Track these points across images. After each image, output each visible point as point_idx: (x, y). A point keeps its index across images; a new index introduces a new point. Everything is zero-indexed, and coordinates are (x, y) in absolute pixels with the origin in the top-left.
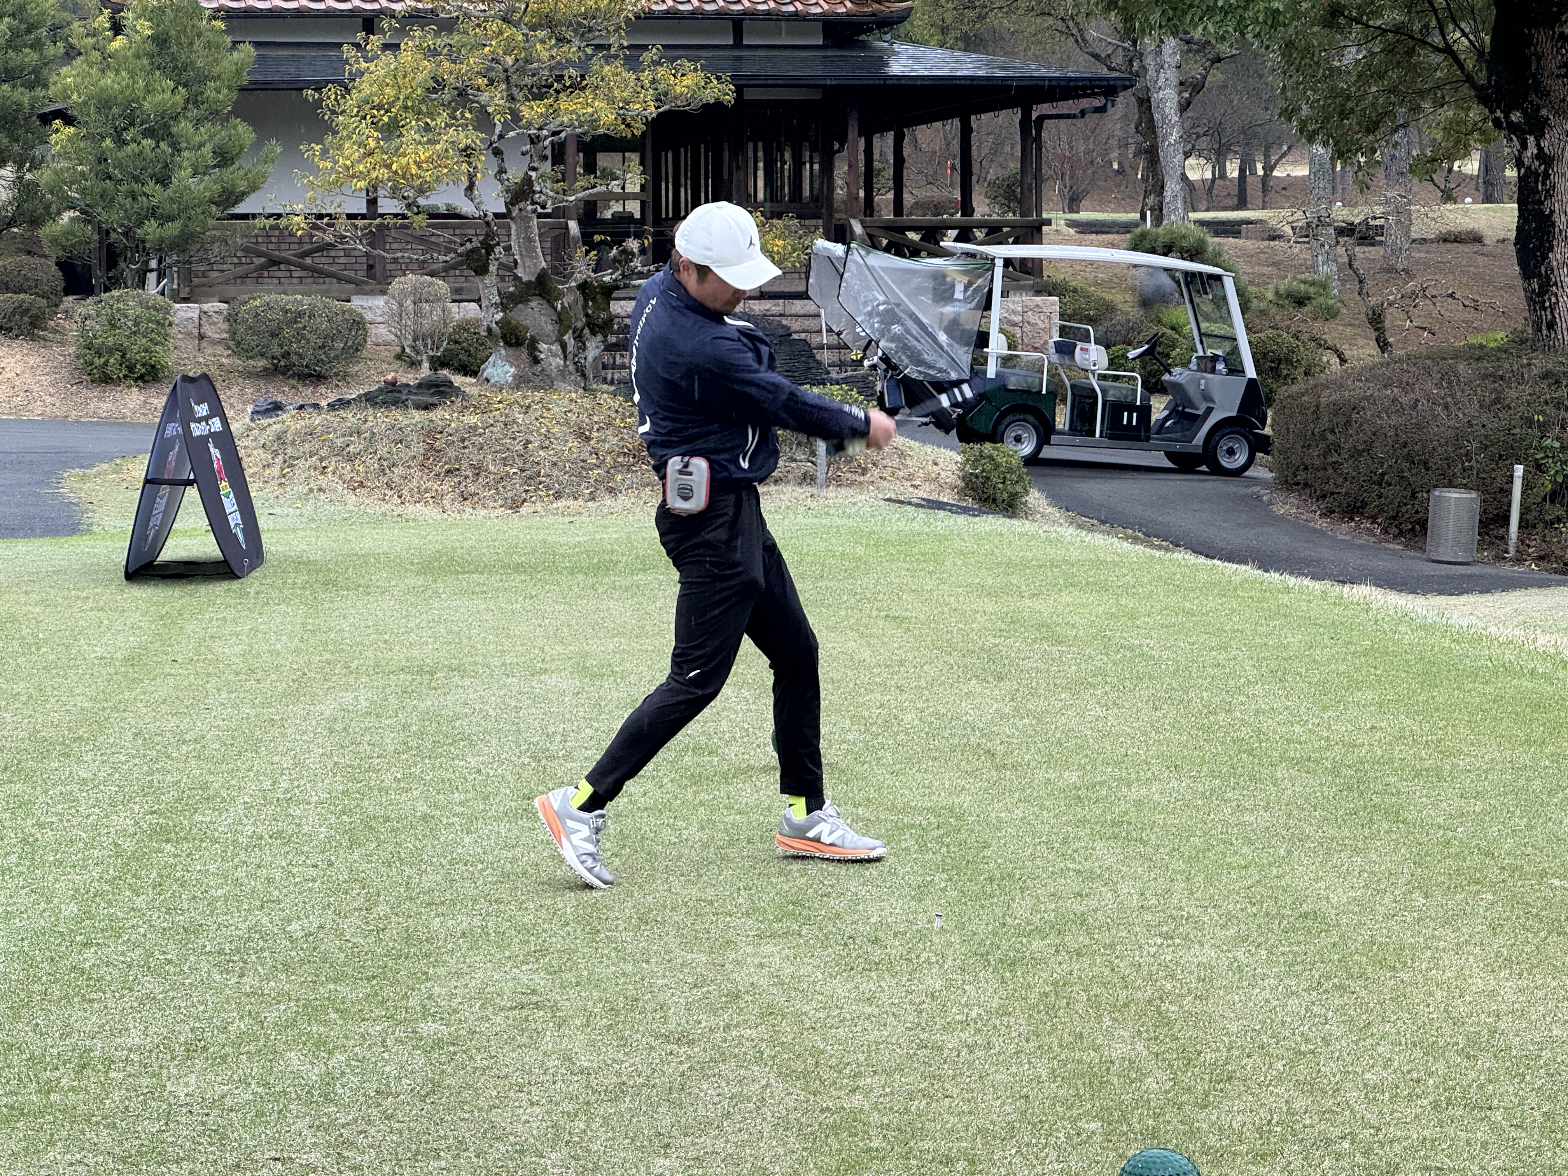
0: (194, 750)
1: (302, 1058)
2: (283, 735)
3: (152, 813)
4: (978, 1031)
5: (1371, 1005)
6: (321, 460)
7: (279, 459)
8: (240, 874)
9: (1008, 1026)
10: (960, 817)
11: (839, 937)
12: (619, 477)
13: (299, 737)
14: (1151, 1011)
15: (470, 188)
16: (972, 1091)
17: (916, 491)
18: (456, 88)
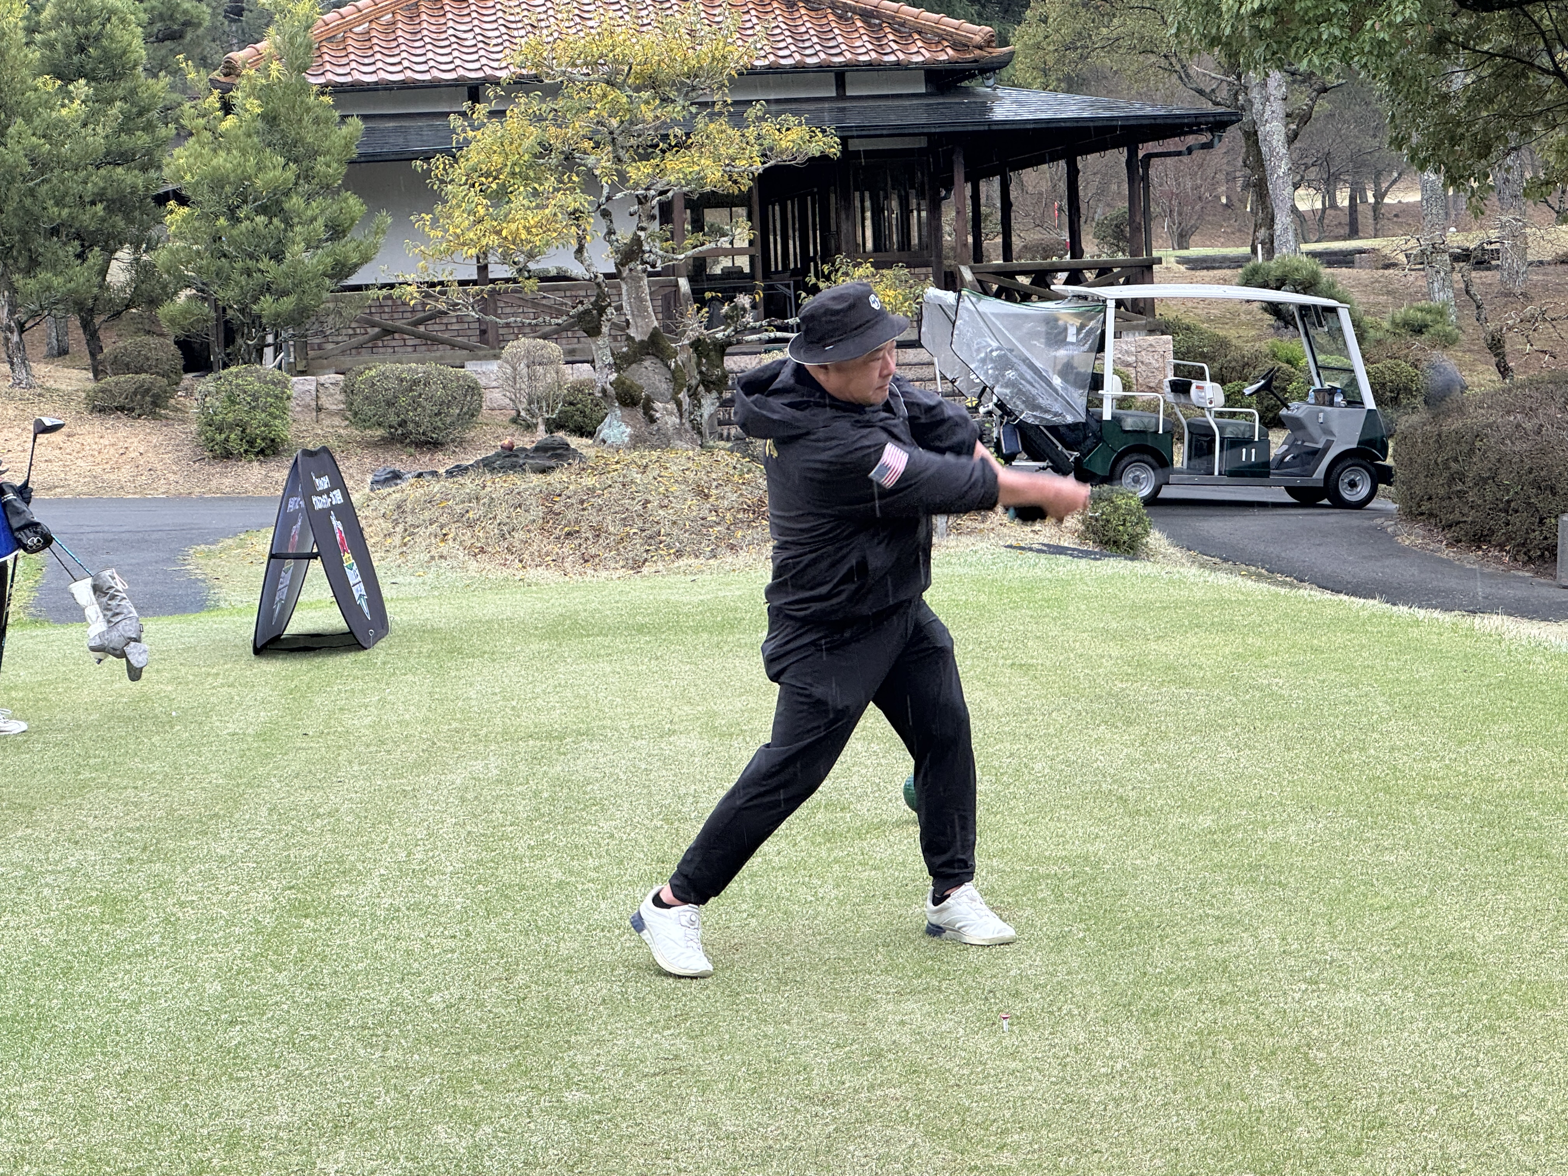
0: (329, 823)
1: (449, 1131)
2: (416, 806)
3: (290, 888)
4: (1124, 1084)
5: (1523, 1045)
6: (442, 527)
7: (400, 528)
8: (378, 947)
9: (1154, 1078)
10: (1095, 866)
11: (980, 992)
12: (739, 534)
13: (431, 807)
14: (1298, 1058)
15: (580, 250)
16: (1121, 1145)
17: (1037, 537)
18: (562, 152)
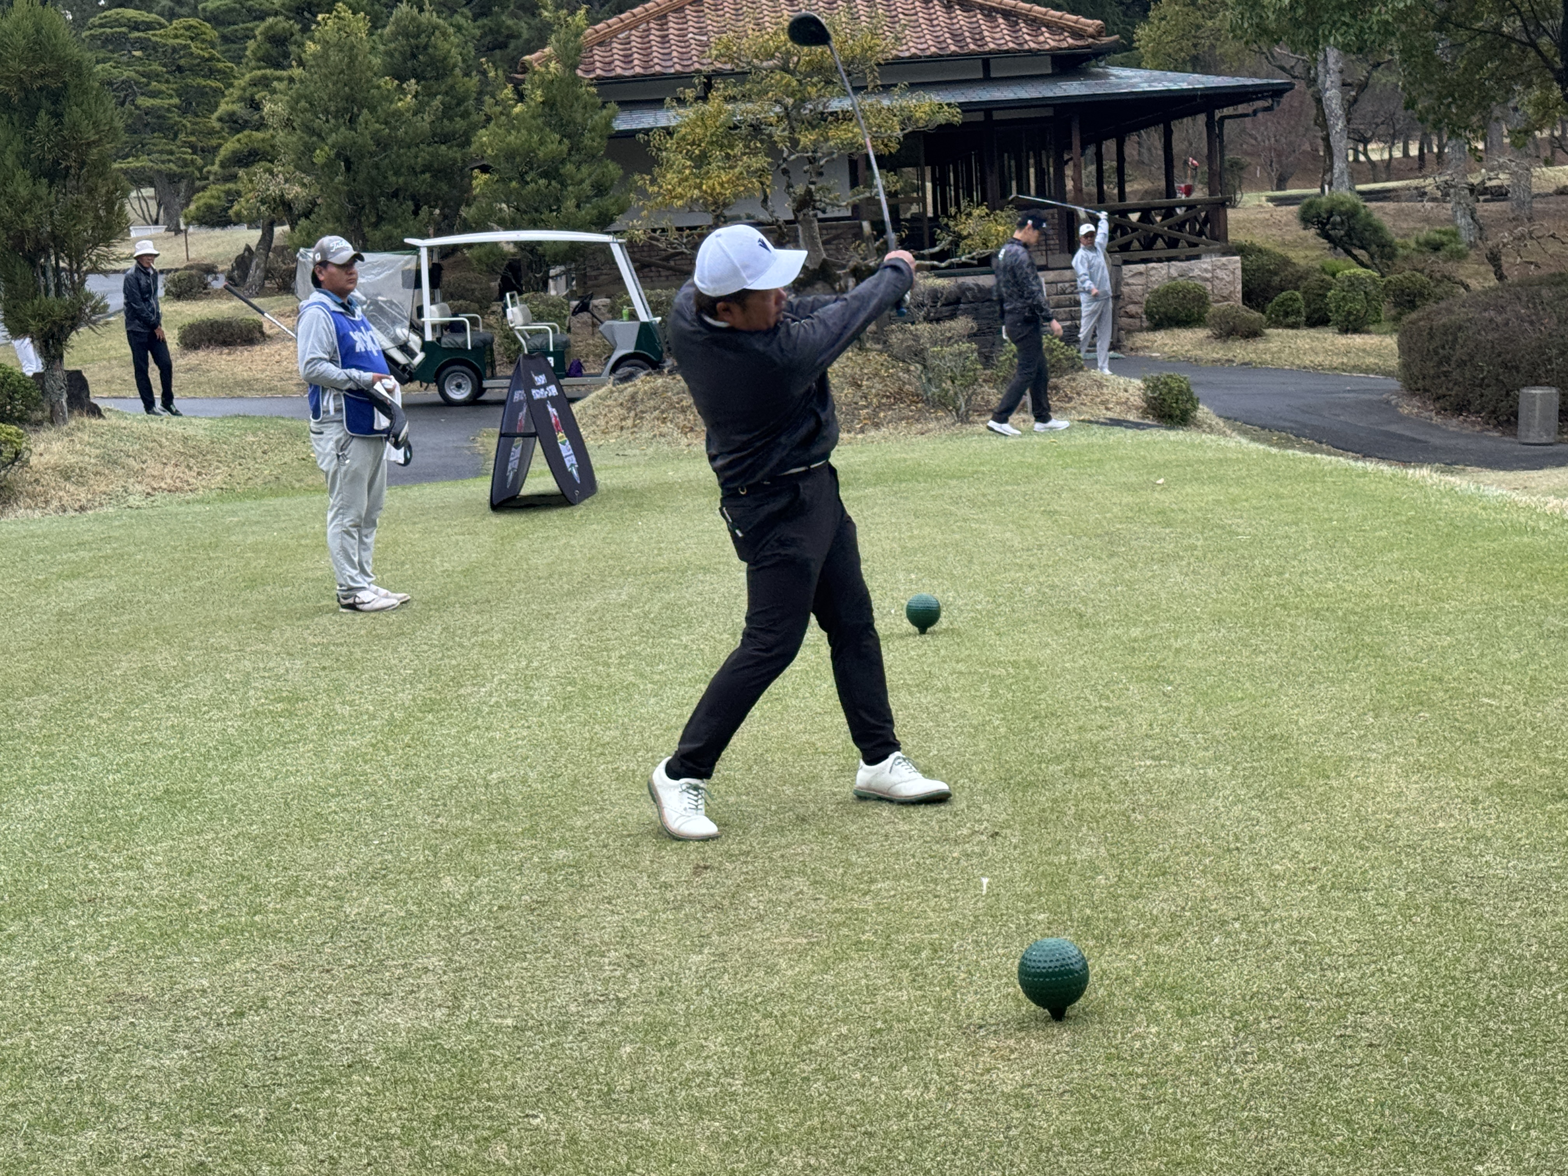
6: (663, 412)
12: (882, 415)
15: (765, 200)
17: (1106, 413)
18: (751, 125)
